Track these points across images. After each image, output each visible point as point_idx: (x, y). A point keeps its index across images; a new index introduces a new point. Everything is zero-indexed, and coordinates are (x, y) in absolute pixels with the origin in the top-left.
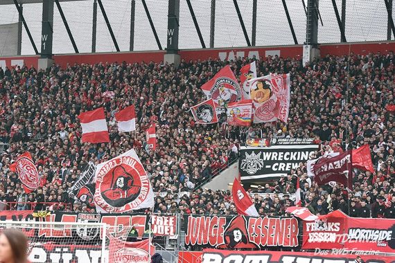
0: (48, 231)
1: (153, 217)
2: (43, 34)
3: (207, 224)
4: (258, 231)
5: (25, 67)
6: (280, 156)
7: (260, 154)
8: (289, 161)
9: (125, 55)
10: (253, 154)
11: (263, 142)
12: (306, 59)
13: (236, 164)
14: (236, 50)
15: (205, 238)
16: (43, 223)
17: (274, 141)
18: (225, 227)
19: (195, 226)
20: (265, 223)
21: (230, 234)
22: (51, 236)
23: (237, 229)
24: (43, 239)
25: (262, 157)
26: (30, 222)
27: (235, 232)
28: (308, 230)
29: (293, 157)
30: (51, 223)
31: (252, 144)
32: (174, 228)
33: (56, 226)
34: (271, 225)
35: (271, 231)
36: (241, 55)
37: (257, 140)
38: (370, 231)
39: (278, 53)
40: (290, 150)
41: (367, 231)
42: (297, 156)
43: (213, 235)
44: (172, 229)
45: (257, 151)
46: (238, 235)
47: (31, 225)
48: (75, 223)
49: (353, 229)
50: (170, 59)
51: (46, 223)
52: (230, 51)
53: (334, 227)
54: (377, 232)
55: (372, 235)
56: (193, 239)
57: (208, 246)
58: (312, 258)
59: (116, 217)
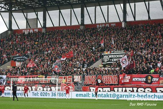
0: (42, 81)
1: (74, 76)
2: (43, 21)
3: (90, 78)
4: (106, 79)
5: (39, 32)
6: (114, 56)
7: (108, 56)
8: (117, 58)
9: (69, 26)
10: (106, 56)
11: (109, 52)
12: (123, 26)
13: (101, 59)
14: (102, 24)
15: (90, 82)
16: (41, 79)
17: (112, 52)
18: (96, 78)
19: (87, 78)
20: (108, 77)
21: (97, 81)
22: (43, 83)
23: (99, 79)
24: (41, 84)
25: (109, 57)
26: (37, 78)
27: (98, 80)
29: (118, 56)
30: (43, 79)
32: (81, 79)
33: (45, 79)
34: (109, 78)
35: (110, 79)
36: (104, 25)
37: (107, 52)
38: (139, 78)
39: (115, 24)
40: (117, 54)
41: (138, 79)
42: (119, 56)
43: (92, 81)
44: (80, 79)
45: (107, 55)
46: (99, 81)
47: (38, 79)
48: (51, 79)
49: (134, 78)
50: (82, 28)
51: (42, 79)
52: (100, 24)
53: (128, 78)
54: (141, 78)
55: (140, 79)
56: (87, 83)
57: (91, 84)
58: (122, 87)
59: (63, 77)
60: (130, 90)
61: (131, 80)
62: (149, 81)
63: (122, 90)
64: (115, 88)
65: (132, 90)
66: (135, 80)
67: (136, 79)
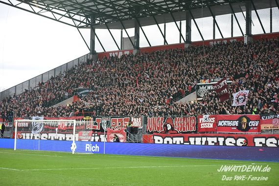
0: (90, 126)
1: (132, 118)
2: (135, 39)
3: (156, 121)
4: (178, 125)
10: (203, 87)
11: (207, 81)
12: (246, 41)
15: (155, 128)
16: (88, 122)
17: (212, 80)
18: (164, 122)
19: (151, 122)
20: (181, 120)
24: (88, 130)
25: (207, 88)
28: (200, 122)
30: (92, 122)
31: (203, 82)
32: (141, 123)
34: (184, 121)
35: (184, 124)
36: (218, 42)
37: (204, 80)
39: (236, 40)
41: (227, 122)
43: (158, 126)
45: (204, 85)
47: (83, 123)
49: (220, 121)
52: (214, 41)
53: (212, 120)
54: (232, 122)
55: (229, 123)
56: (151, 129)
57: (156, 132)
58: (202, 137)
59: (117, 119)
60: (213, 142)
61: (215, 124)
62: (244, 127)
63: (201, 142)
64: (190, 138)
65: (216, 141)
66: (223, 124)
67: (225, 123)
